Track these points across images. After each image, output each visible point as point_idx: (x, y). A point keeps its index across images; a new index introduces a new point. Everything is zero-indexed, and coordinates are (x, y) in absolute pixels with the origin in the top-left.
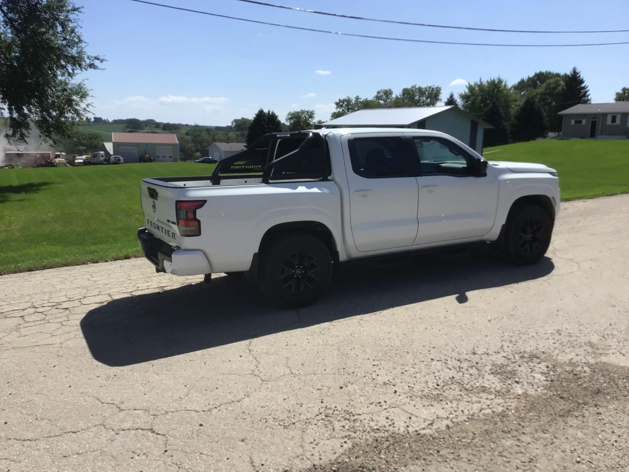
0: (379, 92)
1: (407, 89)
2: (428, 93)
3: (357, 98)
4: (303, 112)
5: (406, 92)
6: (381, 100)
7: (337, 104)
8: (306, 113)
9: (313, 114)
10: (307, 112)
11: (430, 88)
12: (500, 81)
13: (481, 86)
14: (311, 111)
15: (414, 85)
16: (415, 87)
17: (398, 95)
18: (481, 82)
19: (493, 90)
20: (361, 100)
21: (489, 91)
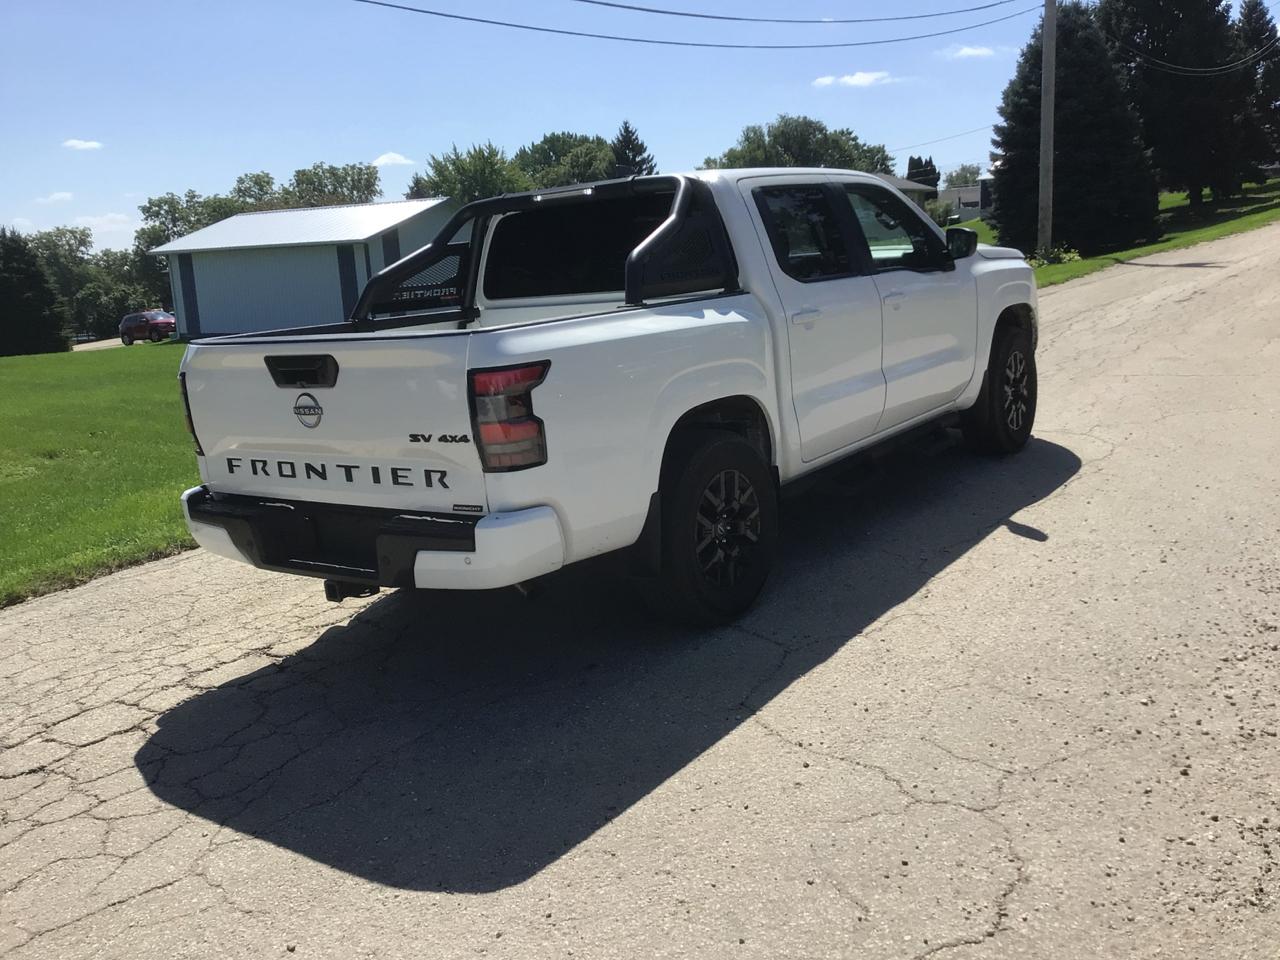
0: (241, 181)
1: (304, 171)
2: (353, 180)
3: (191, 196)
4: (60, 233)
5: (302, 177)
6: (251, 196)
7: (145, 210)
8: (68, 235)
9: (88, 236)
10: (71, 232)
11: (353, 167)
12: (493, 153)
13: (457, 162)
14: (81, 228)
15: (318, 163)
16: (320, 166)
17: (287, 186)
18: (456, 154)
19: (483, 170)
20: (201, 200)
21: (476, 171)
